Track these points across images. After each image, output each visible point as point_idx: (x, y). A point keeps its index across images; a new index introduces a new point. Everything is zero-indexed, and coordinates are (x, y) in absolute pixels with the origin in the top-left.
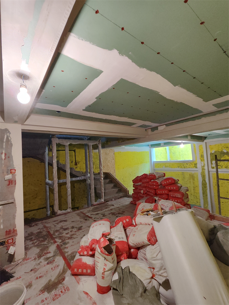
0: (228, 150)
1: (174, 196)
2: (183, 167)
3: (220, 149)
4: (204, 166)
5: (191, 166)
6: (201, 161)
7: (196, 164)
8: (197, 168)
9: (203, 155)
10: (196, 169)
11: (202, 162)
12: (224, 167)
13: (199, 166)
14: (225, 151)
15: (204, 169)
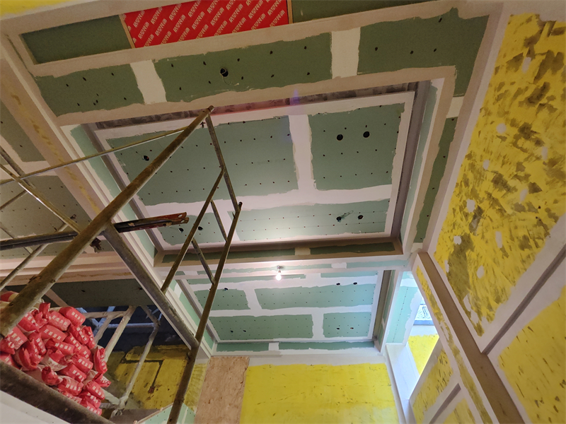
0: (459, 232)
3: (449, 243)
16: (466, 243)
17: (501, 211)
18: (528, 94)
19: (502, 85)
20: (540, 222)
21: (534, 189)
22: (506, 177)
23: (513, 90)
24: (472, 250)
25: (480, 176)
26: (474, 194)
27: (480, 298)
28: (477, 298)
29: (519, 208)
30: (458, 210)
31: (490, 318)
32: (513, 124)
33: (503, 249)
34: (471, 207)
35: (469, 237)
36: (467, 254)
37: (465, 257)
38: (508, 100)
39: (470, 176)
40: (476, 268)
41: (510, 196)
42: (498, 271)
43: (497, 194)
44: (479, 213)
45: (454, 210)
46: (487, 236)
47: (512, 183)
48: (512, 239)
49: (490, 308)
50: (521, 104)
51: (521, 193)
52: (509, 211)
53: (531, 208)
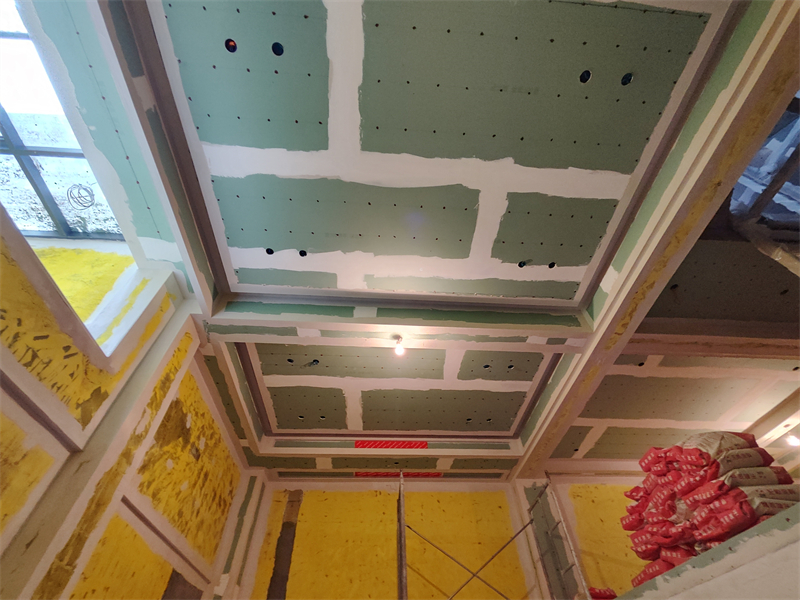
0: (193, 424)
3: (188, 403)
12: (152, 489)
14: (188, 425)
16: (187, 437)
17: (195, 484)
19: (229, 471)
20: (187, 523)
21: (198, 513)
22: (206, 484)
23: (226, 482)
24: (182, 451)
25: (210, 456)
26: (206, 448)
27: (157, 464)
28: (154, 463)
30: (203, 423)
31: (142, 486)
33: (180, 492)
34: (202, 444)
35: (188, 442)
36: (181, 439)
37: (179, 437)
38: (225, 478)
39: (213, 441)
40: (172, 458)
41: (198, 492)
42: (170, 489)
43: (202, 476)
44: (198, 456)
45: (203, 415)
46: (187, 471)
47: (203, 491)
48: (183, 500)
49: (149, 485)
51: (198, 503)
52: (194, 492)
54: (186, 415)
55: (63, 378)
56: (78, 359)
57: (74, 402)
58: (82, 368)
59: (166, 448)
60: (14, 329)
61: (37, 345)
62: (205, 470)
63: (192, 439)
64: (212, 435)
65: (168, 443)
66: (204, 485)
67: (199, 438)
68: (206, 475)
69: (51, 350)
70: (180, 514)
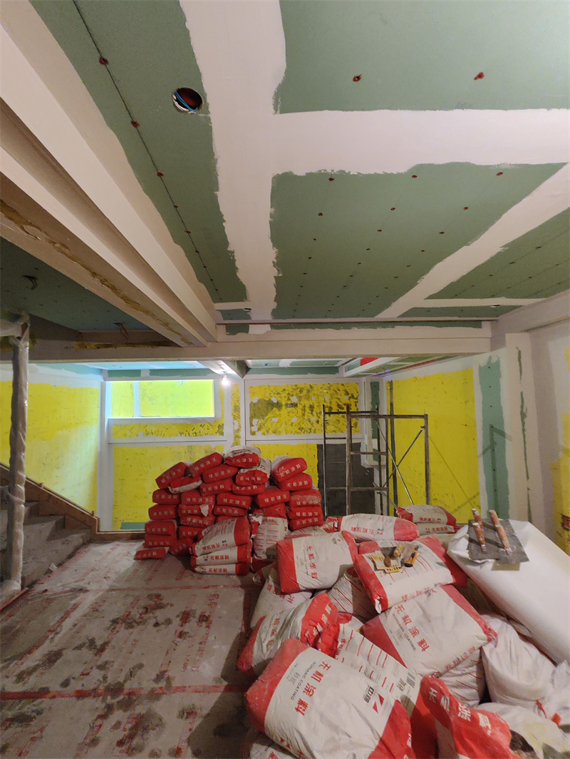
0: (279, 399)
1: (304, 503)
2: (191, 433)
3: (267, 395)
4: (238, 430)
5: (211, 429)
6: (235, 419)
7: (221, 427)
8: (222, 434)
9: (238, 406)
10: (221, 438)
11: (235, 422)
12: (270, 431)
13: (228, 430)
14: (275, 402)
15: (239, 437)
16: (278, 405)
17: (304, 415)
18: (340, 404)
19: (339, 390)
20: (310, 429)
21: (318, 422)
22: (314, 410)
23: (339, 397)
24: (279, 410)
25: (308, 398)
26: (300, 398)
27: (266, 425)
28: (264, 425)
29: (309, 421)
30: (287, 392)
31: (264, 434)
32: (331, 402)
33: (292, 423)
34: (294, 399)
35: (282, 406)
36: (275, 408)
38: (336, 396)
39: (305, 392)
40: (274, 417)
41: (310, 415)
42: (283, 426)
43: (307, 409)
44: (295, 405)
45: (284, 390)
46: (290, 414)
47: (314, 413)
48: (299, 424)
49: (268, 432)
50: (336, 402)
51: (314, 419)
52: (306, 417)
53: (312, 424)
54: (270, 400)
55: (206, 431)
56: (206, 424)
57: (214, 433)
58: (209, 425)
59: (267, 417)
60: (187, 433)
61: (194, 431)
62: (307, 406)
63: (284, 403)
64: (301, 391)
65: (267, 415)
66: (312, 411)
67: (289, 399)
68: (312, 407)
69: (198, 429)
70: (301, 429)
